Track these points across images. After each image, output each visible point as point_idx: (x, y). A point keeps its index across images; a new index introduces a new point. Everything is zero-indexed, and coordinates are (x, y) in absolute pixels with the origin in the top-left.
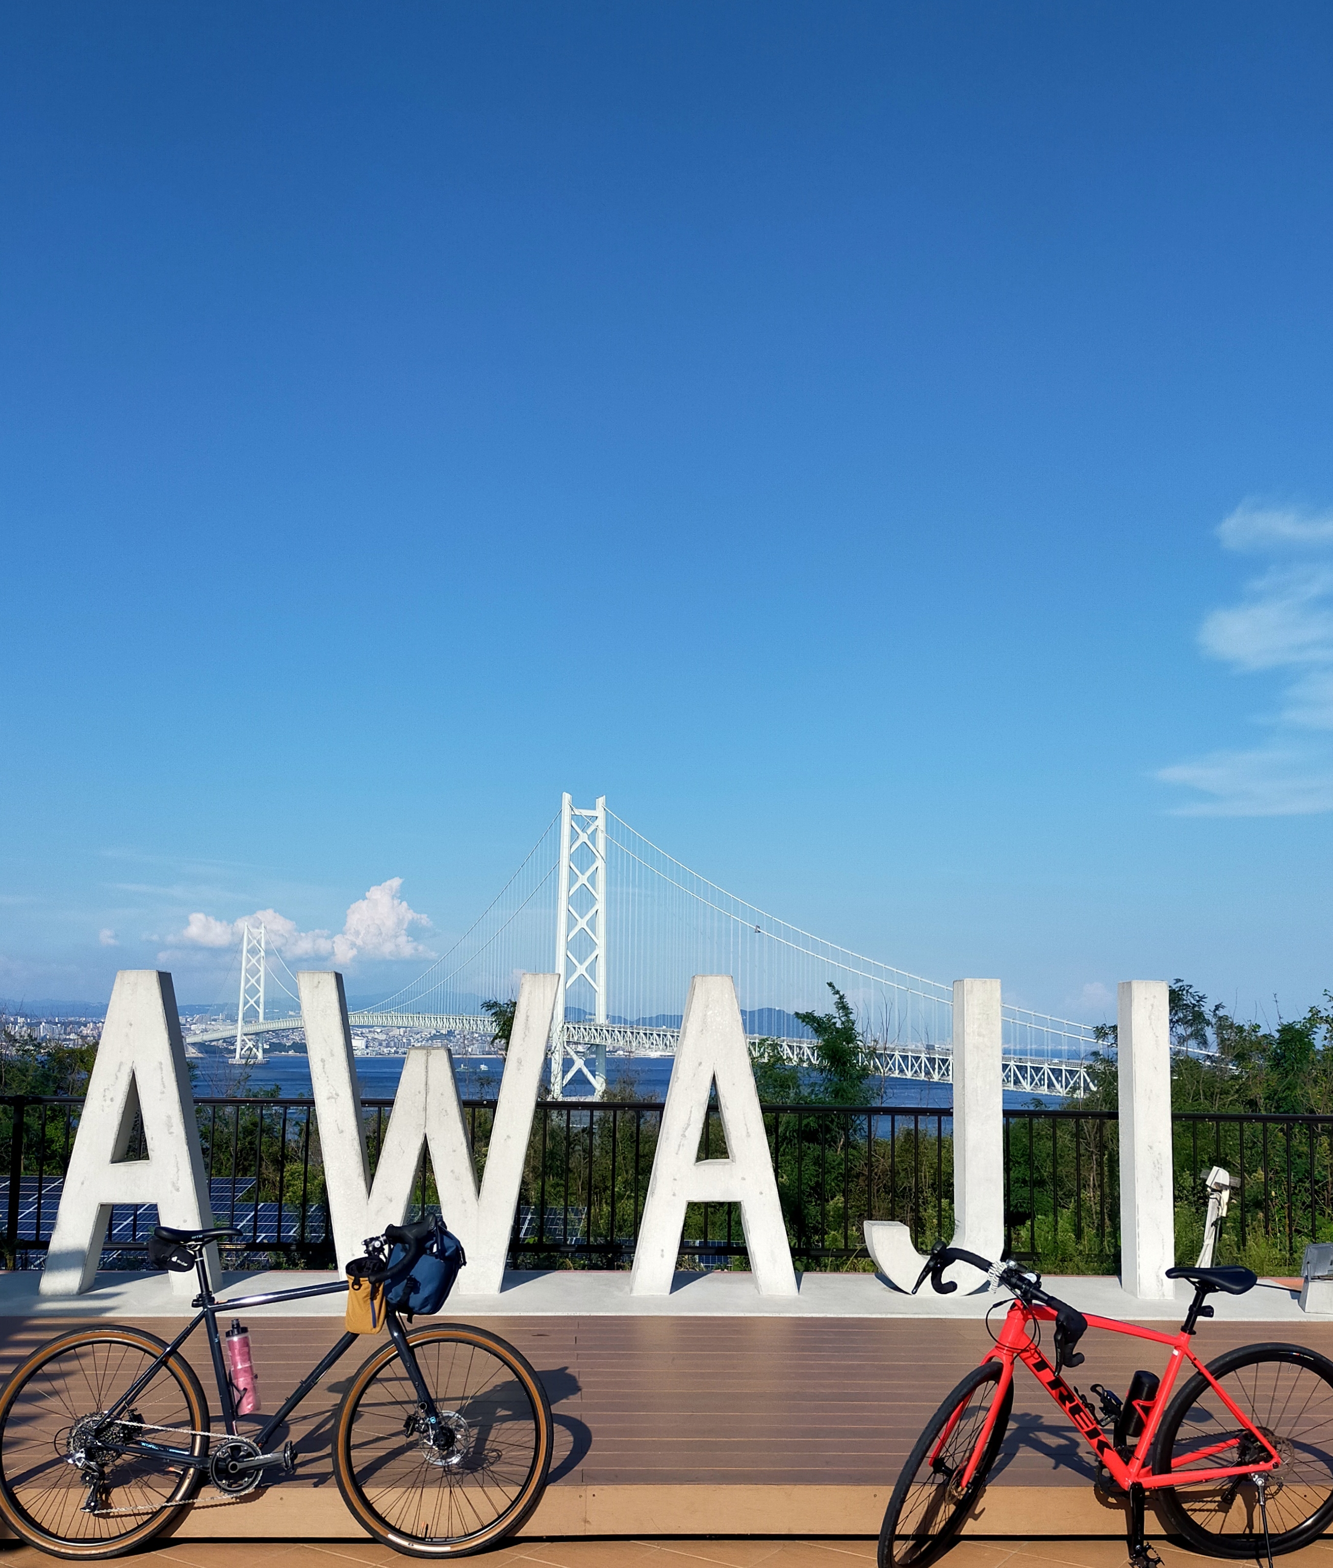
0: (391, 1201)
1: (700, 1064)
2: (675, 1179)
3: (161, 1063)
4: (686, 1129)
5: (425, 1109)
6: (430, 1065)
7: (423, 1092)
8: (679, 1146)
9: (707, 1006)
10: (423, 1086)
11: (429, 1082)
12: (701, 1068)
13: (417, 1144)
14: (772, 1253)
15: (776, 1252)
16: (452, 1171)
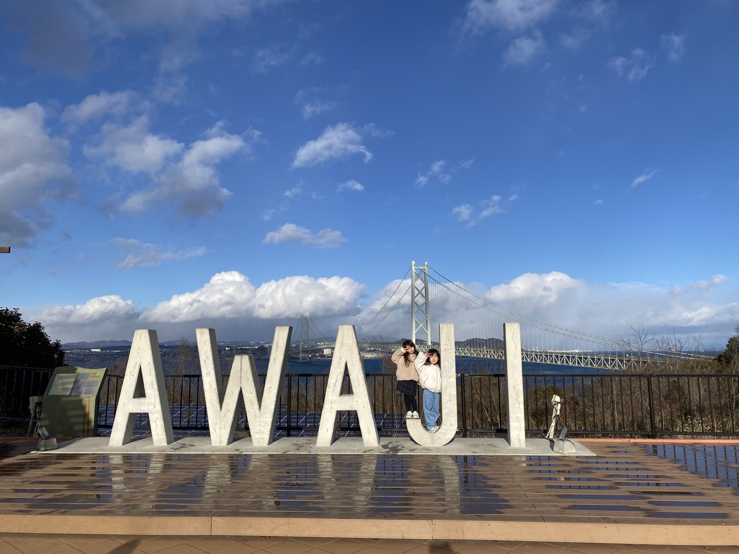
0: (229, 411)
1: (341, 358)
2: (332, 402)
3: (149, 362)
4: (336, 383)
5: (241, 378)
6: (242, 361)
7: (240, 371)
8: (333, 389)
9: (343, 337)
10: (240, 369)
11: (242, 368)
12: (342, 359)
13: (238, 390)
14: (368, 430)
15: (370, 429)
16: (250, 400)
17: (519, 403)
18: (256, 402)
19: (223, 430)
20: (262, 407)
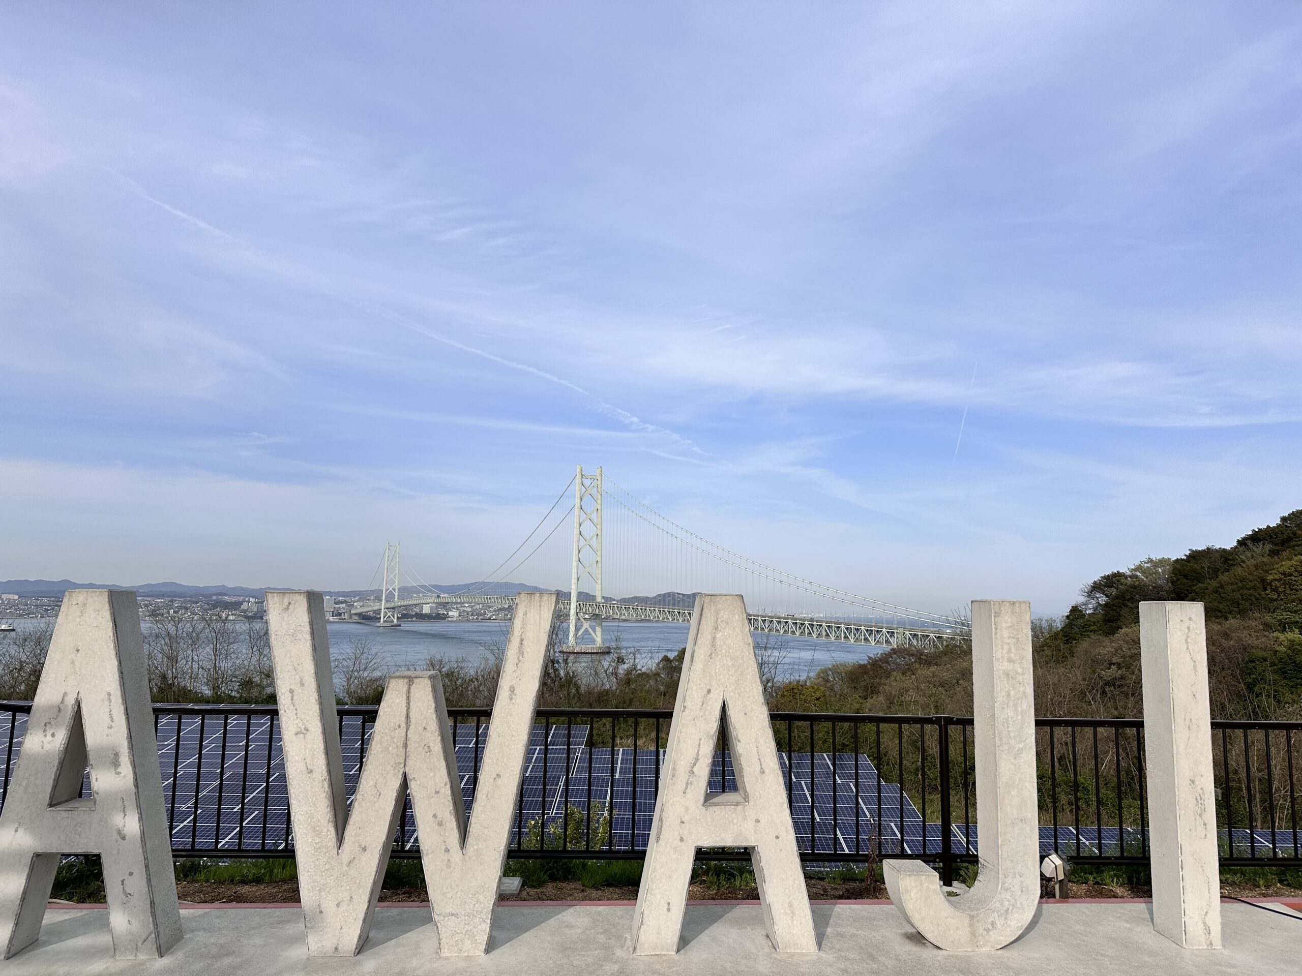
0: (365, 849)
1: (709, 691)
2: (683, 822)
3: (109, 694)
4: (695, 764)
5: (406, 746)
6: (412, 695)
7: (403, 725)
8: (687, 784)
9: (716, 628)
10: (403, 719)
11: (411, 715)
12: (711, 695)
13: (395, 784)
14: (791, 905)
15: (795, 903)
16: (435, 816)
17: (1205, 824)
18: (452, 824)
19: (344, 907)
20: (470, 840)
